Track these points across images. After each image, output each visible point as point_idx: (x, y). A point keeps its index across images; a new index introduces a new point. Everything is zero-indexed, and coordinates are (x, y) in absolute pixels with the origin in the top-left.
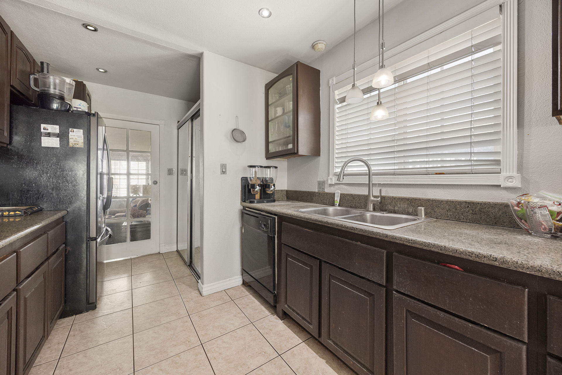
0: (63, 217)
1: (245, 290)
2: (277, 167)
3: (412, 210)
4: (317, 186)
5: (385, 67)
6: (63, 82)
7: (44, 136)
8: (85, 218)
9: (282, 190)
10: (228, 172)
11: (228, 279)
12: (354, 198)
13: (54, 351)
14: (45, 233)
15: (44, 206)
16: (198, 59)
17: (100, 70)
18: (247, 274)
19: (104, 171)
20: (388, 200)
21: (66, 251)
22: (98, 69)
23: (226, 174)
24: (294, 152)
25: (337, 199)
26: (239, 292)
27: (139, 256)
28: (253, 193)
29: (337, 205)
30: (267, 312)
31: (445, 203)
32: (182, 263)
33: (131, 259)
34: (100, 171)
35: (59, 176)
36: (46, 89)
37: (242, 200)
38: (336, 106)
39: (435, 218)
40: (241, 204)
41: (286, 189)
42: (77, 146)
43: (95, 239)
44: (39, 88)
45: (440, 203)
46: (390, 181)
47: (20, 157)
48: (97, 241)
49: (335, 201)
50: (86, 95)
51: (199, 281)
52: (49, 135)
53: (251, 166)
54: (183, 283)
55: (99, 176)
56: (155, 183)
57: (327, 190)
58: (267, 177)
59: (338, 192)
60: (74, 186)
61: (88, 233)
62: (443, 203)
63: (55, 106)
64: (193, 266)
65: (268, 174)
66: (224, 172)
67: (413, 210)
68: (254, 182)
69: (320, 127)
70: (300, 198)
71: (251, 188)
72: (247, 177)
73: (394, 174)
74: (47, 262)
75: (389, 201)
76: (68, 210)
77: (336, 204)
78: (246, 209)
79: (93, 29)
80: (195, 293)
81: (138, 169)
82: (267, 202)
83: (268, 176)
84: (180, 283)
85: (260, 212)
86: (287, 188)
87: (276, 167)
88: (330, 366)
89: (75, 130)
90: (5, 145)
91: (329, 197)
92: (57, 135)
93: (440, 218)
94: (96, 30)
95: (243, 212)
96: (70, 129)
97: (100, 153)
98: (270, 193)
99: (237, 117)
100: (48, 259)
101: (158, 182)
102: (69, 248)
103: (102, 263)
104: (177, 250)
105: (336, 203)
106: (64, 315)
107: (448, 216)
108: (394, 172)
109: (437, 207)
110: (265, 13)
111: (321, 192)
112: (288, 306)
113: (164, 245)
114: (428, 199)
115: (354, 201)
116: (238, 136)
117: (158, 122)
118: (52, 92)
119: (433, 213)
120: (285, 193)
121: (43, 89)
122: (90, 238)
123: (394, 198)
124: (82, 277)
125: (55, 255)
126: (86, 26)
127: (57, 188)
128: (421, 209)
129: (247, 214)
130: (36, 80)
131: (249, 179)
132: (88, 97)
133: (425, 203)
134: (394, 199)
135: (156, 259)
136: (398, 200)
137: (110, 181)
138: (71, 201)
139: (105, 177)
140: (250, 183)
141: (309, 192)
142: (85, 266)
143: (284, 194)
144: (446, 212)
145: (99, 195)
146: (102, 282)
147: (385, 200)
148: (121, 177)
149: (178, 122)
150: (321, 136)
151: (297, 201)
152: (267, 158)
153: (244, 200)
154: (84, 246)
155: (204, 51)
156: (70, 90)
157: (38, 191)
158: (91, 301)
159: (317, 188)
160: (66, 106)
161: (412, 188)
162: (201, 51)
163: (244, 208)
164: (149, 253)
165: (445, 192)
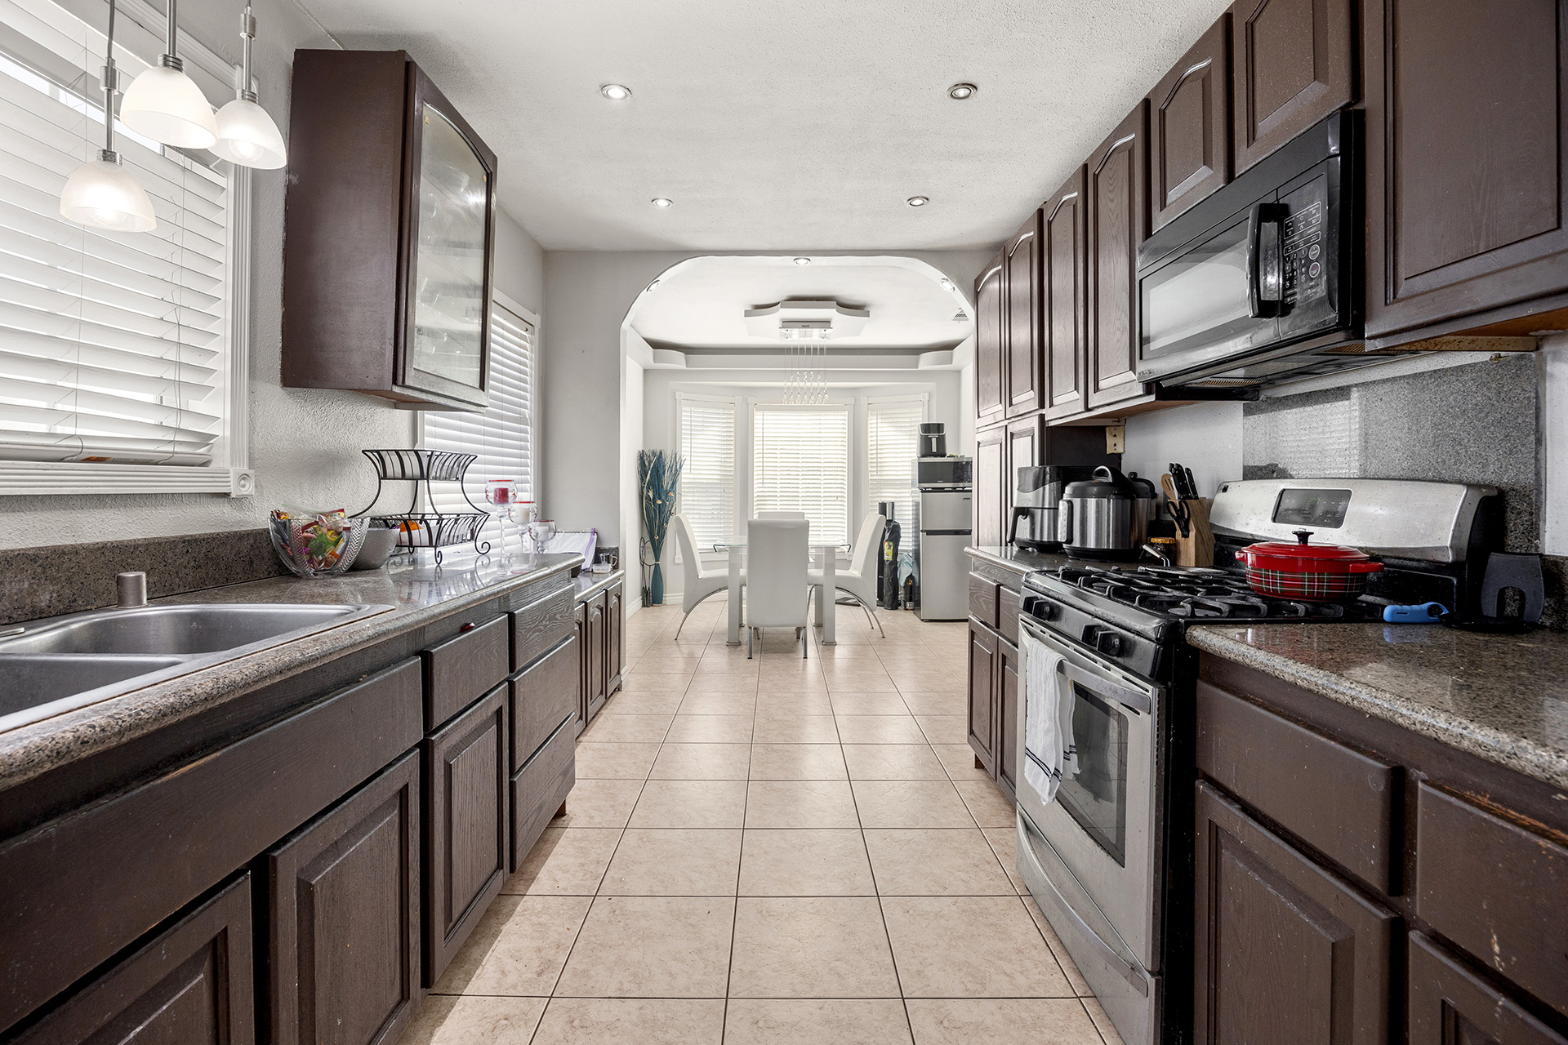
3: (48, 597)
67: (55, 595)
133: (92, 562)
165: (128, 518)
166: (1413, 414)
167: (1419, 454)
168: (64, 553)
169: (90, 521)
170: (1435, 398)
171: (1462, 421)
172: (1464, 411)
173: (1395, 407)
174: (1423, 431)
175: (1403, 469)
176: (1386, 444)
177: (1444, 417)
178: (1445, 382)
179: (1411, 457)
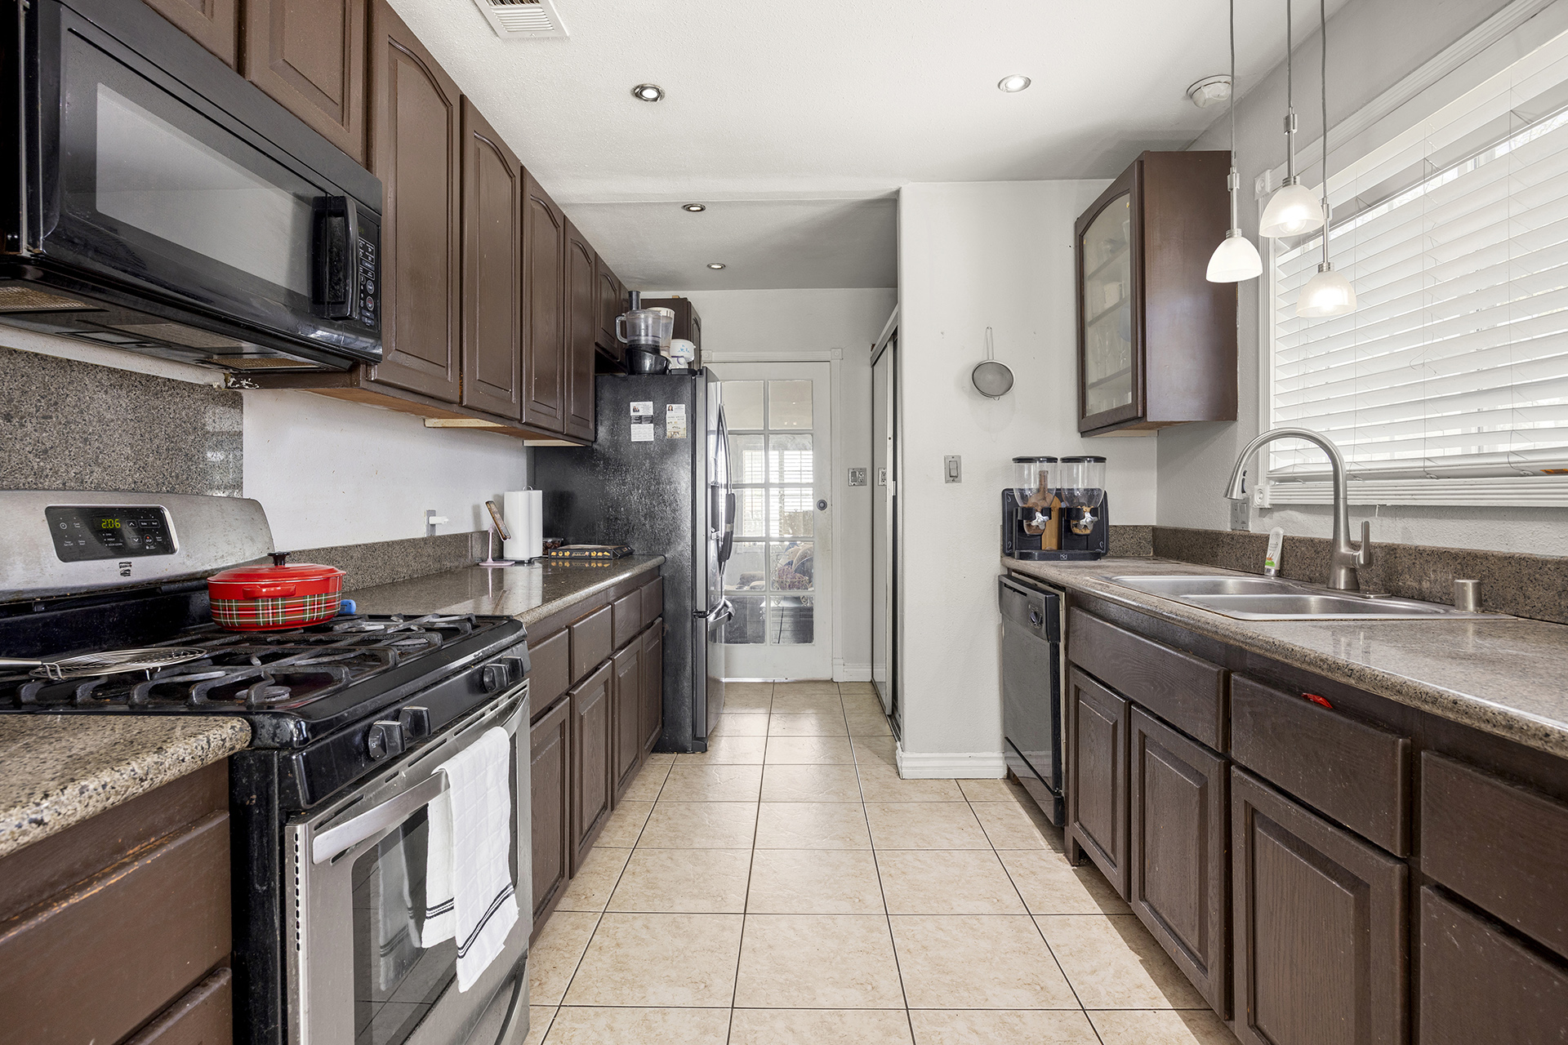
0: (659, 566)
1: (1008, 791)
2: (1105, 459)
4: (1229, 513)
5: (1295, 182)
6: (657, 318)
7: (635, 423)
8: (689, 572)
9: (1136, 526)
10: (963, 476)
11: (968, 755)
12: (1318, 553)
13: (649, 791)
14: (637, 588)
15: (636, 546)
16: (892, 201)
17: (713, 266)
18: (1016, 755)
19: (719, 481)
20: (1404, 559)
21: (663, 631)
22: (709, 266)
23: (960, 481)
24: (1135, 415)
25: (1274, 554)
26: (990, 790)
27: (789, 680)
28: (1027, 533)
29: (1273, 572)
30: (1044, 842)
31: (1553, 568)
32: (878, 708)
33: (774, 683)
34: (711, 479)
35: (653, 494)
36: (636, 338)
37: (1003, 551)
38: (1277, 259)
39: (1528, 616)
40: (1001, 561)
41: (1154, 524)
42: (678, 436)
43: (704, 615)
44: (626, 338)
45: (1540, 568)
46: (1409, 497)
47: (607, 461)
48: (707, 620)
49: (1267, 561)
50: (693, 322)
51: (898, 744)
52: (640, 420)
53: (1020, 460)
54: (868, 747)
55: (709, 490)
56: (822, 505)
57: (1254, 527)
58: (1075, 487)
59: (1276, 531)
60: (674, 511)
61: (694, 602)
62: (1546, 569)
63: (648, 363)
64: (897, 716)
65: (1081, 479)
66: (953, 477)
68: (1031, 502)
69: (1236, 329)
70: (1186, 551)
71: (1024, 517)
72: (1012, 489)
73: (1426, 474)
74: (640, 638)
75: (1407, 561)
76: (666, 556)
77: (1269, 570)
78: (1013, 574)
79: (699, 209)
80: (885, 770)
81: (801, 471)
82: (1069, 559)
83: (1078, 485)
84: (861, 746)
85: (1036, 582)
86: (1157, 522)
87: (1100, 460)
88: (1147, 970)
89: (674, 406)
90: (590, 444)
91: (1256, 549)
92: (651, 420)
93: (1539, 618)
94: (702, 210)
95: (1001, 583)
96: (668, 406)
97: (712, 438)
98: (1081, 533)
99: (989, 331)
100: (641, 633)
101: (829, 503)
102: (667, 627)
103: (718, 682)
104: (871, 682)
105: (1270, 567)
106: (660, 747)
107: (1562, 613)
108: (1424, 467)
109: (1533, 580)
110: (1016, 83)
111: (1238, 532)
112: (1080, 824)
113: (842, 662)
114: (1509, 555)
115: (1318, 561)
116: (990, 379)
117: (826, 355)
118: (643, 342)
119: (1521, 600)
120: (1149, 536)
121: (632, 338)
122: (697, 612)
123: (1419, 552)
124: (685, 684)
125: (649, 631)
126: (687, 208)
127: (650, 515)
128: (1464, 584)
129: (1011, 588)
130: (623, 323)
131: (1017, 495)
132: (695, 325)
133: (1500, 569)
134: (1418, 556)
135: (822, 692)
136: (1429, 558)
137: (731, 499)
138: (670, 539)
139: (722, 493)
140: (1020, 504)
141: (1206, 532)
142: (691, 663)
143: (1145, 539)
144: (1556, 597)
145: (710, 529)
146: (718, 715)
147: (1396, 557)
148: (754, 493)
149: (873, 345)
150: (1238, 357)
151: (1177, 559)
152: (1084, 433)
153: (1007, 552)
154: (689, 625)
155: (901, 186)
156: (666, 326)
157: (628, 519)
158: (698, 736)
159: (1229, 518)
160: (662, 364)
161: (1473, 519)
162: (894, 188)
163: (1010, 573)
164: (810, 677)
165: (1560, 533)
166: (146, 420)
167: (152, 466)
168: (1477, 556)
169: (1521, 531)
170: (170, 408)
171: (193, 437)
172: (195, 428)
173: (124, 405)
174: (157, 441)
175: (135, 482)
176: (112, 449)
177: (178, 430)
178: (178, 394)
179: (143, 468)
